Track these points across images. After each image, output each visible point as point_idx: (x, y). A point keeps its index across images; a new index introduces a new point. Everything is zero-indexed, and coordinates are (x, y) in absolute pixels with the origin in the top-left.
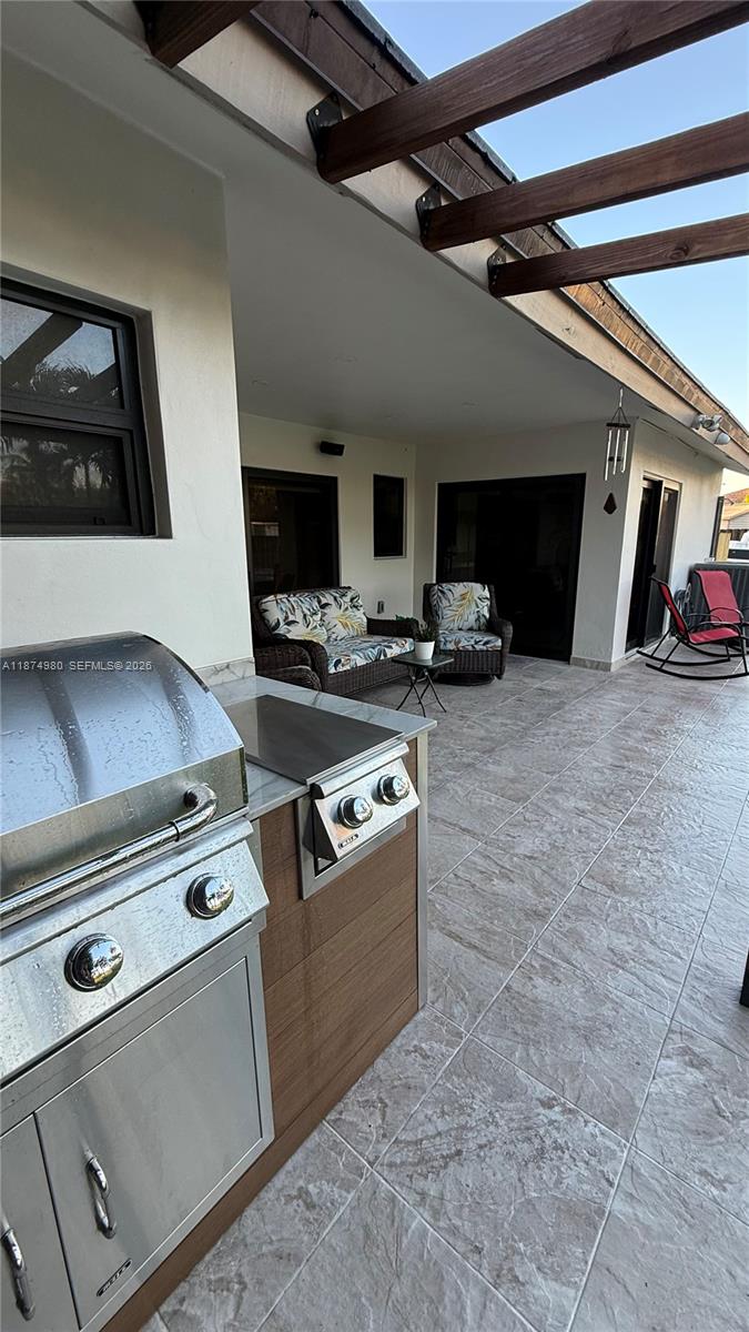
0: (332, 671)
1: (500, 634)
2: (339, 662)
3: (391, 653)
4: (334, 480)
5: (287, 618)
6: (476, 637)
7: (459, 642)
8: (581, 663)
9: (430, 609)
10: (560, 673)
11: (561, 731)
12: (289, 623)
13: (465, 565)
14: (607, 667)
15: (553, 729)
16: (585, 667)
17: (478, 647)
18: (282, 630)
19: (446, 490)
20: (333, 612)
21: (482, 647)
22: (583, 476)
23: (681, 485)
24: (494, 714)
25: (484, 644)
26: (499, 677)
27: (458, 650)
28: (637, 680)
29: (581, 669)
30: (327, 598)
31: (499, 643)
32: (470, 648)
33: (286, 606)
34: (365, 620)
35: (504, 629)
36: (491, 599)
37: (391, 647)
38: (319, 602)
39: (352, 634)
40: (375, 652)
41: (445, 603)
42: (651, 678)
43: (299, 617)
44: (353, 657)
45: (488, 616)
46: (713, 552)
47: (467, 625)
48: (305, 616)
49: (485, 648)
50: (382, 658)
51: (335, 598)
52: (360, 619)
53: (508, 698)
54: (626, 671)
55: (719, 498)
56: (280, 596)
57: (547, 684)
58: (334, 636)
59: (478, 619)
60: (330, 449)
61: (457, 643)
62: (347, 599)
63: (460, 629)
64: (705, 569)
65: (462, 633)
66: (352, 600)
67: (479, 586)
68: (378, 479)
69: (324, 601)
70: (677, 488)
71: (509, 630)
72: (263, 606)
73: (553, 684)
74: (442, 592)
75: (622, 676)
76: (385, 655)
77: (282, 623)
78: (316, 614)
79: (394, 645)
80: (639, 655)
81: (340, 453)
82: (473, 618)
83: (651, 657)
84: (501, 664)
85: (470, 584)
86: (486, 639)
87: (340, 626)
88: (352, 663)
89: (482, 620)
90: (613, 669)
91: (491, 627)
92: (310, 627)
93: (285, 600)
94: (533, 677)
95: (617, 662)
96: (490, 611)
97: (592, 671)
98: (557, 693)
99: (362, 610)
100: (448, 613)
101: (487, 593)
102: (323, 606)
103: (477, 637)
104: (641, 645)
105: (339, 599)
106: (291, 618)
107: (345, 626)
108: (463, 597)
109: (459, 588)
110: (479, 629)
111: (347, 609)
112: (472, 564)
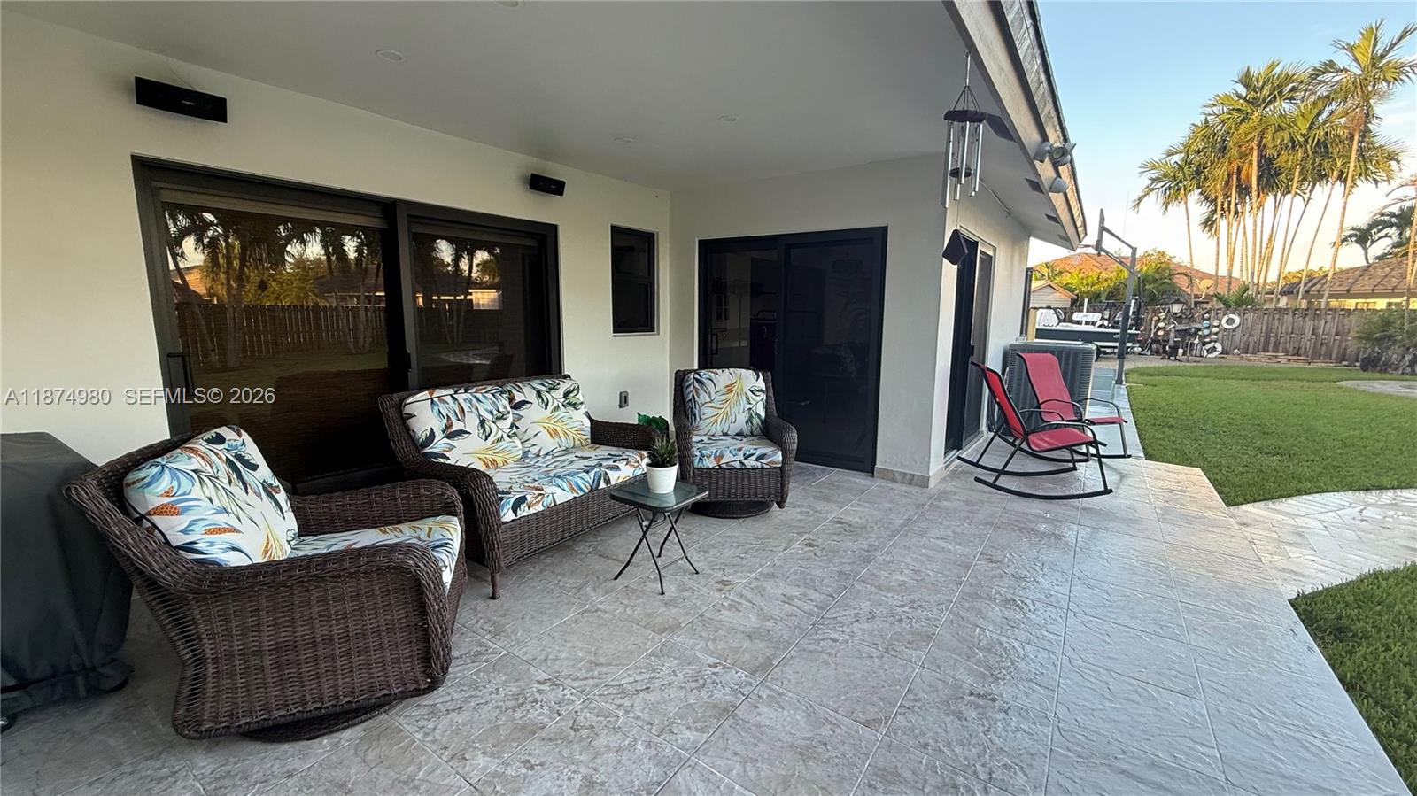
0: (508, 515)
1: (780, 444)
2: (522, 500)
3: (616, 478)
4: (555, 228)
5: (448, 426)
6: (746, 447)
7: (722, 456)
8: (889, 476)
9: (683, 406)
10: (863, 492)
11: (878, 610)
12: (452, 435)
13: (736, 344)
14: (924, 482)
15: (865, 606)
16: (894, 480)
17: (749, 464)
18: (439, 445)
19: (710, 250)
20: (534, 415)
21: (753, 463)
22: (884, 231)
23: (995, 250)
24: (773, 576)
25: (757, 460)
26: (781, 505)
27: (720, 468)
28: (967, 503)
29: (891, 485)
30: (526, 392)
31: (779, 457)
32: (738, 465)
33: (449, 407)
34: (587, 423)
35: (786, 437)
36: (767, 392)
37: (617, 468)
38: (511, 399)
39: (564, 444)
40: (590, 478)
41: (704, 397)
42: (985, 497)
43: (471, 423)
44: (548, 490)
45: (763, 415)
46: (1024, 330)
47: (734, 429)
48: (482, 423)
49: (758, 465)
50: (602, 485)
51: (539, 393)
52: (578, 423)
53: (791, 541)
54: (949, 487)
55: (1028, 270)
56: (439, 392)
57: (847, 512)
58: (534, 450)
59: (750, 420)
60: (544, 185)
61: (718, 458)
62: (559, 393)
63: (726, 434)
64: (1030, 352)
65: (729, 441)
66: (566, 395)
67: (750, 374)
68: (617, 231)
69: (519, 397)
70: (991, 253)
71: (793, 438)
72: (407, 410)
73: (855, 512)
74: (699, 382)
75: (943, 495)
76: (607, 481)
77: (439, 435)
78: (502, 418)
79: (622, 465)
80: (958, 461)
81: (561, 193)
82: (743, 418)
83: (976, 465)
84: (783, 486)
85: (739, 370)
86: (759, 452)
87: (544, 435)
88: (548, 501)
89: (756, 421)
90: (931, 485)
91: (768, 432)
92: (491, 439)
93: (449, 399)
94: (826, 499)
95: (935, 475)
96: (767, 409)
97: (904, 488)
98: (863, 528)
99: (583, 410)
100: (707, 411)
101: (761, 384)
102: (518, 406)
103: (748, 448)
104: (959, 448)
105: (544, 394)
106: (457, 426)
107: (553, 433)
108: (729, 389)
109: (724, 377)
110: (752, 435)
111: (557, 408)
112: (745, 343)
